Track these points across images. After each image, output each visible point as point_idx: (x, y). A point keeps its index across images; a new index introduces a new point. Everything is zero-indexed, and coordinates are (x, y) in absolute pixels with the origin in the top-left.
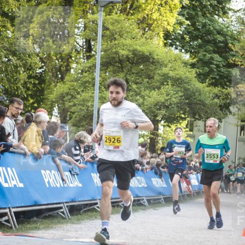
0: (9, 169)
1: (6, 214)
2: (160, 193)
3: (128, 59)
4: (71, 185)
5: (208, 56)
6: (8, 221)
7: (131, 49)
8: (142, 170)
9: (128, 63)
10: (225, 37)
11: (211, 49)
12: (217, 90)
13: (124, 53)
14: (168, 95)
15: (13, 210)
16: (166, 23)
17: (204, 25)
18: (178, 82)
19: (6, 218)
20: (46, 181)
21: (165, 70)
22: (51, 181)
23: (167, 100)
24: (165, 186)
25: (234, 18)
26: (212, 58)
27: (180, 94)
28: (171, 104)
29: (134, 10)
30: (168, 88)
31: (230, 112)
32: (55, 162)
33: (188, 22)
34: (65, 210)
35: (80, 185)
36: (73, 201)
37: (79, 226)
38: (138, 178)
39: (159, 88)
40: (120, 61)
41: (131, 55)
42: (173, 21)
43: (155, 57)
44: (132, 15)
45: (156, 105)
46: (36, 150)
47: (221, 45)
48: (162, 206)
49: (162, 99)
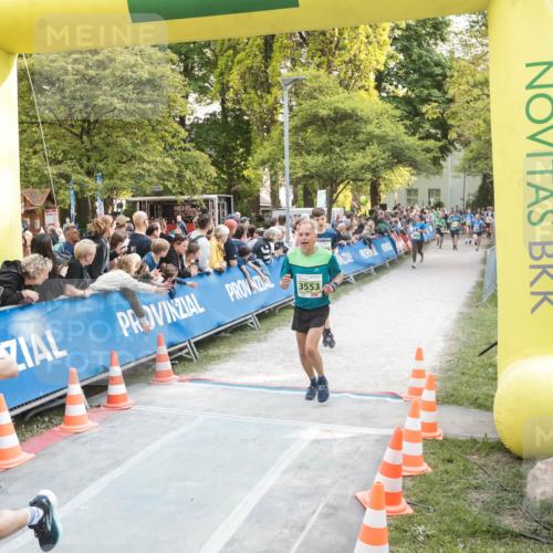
0: (187, 297)
1: (186, 347)
2: (369, 265)
3: (330, 118)
4: (261, 290)
5: (426, 92)
6: (188, 353)
7: (332, 107)
8: (348, 244)
10: (443, 68)
11: (429, 83)
13: (324, 112)
14: (374, 156)
15: (192, 341)
16: (375, 63)
17: (420, 57)
18: (382, 140)
19: (186, 351)
20: (231, 295)
21: (370, 128)
22: (237, 293)
23: (372, 163)
24: (376, 254)
25: (456, 41)
26: (430, 95)
27: (388, 154)
28: (377, 166)
29: (340, 49)
30: (374, 148)
31: (456, 149)
32: (242, 270)
33: (401, 57)
34: (254, 320)
35: (273, 286)
36: (263, 307)
39: (364, 148)
40: (322, 119)
41: (332, 115)
42: (383, 59)
43: (359, 114)
44: (340, 56)
45: (362, 168)
46: (217, 266)
47: (440, 78)
49: (367, 161)
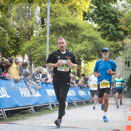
0: (2, 88)
1: (1, 112)
2: (83, 99)
3: (64, 27)
4: (35, 96)
5: (107, 25)
6: (2, 116)
7: (66, 22)
8: (73, 87)
9: (64, 29)
10: (115, 14)
11: (108, 21)
12: (112, 43)
13: (62, 24)
15: (4, 110)
16: (84, 8)
17: (104, 8)
18: (91, 39)
19: (1, 114)
20: (22, 94)
21: (84, 33)
22: (24, 94)
23: (85, 49)
24: (85, 95)
26: (109, 26)
27: (92, 45)
28: (87, 51)
29: (66, 1)
30: (86, 42)
31: (119, 55)
33: (96, 7)
34: (32, 109)
35: (40, 96)
37: (40, 117)
38: (71, 91)
39: (81, 43)
40: (60, 29)
41: (66, 25)
42: (87, 6)
43: (79, 26)
45: (80, 51)
46: (16, 78)
47: (114, 19)
48: (84, 106)
49: (83, 48)
